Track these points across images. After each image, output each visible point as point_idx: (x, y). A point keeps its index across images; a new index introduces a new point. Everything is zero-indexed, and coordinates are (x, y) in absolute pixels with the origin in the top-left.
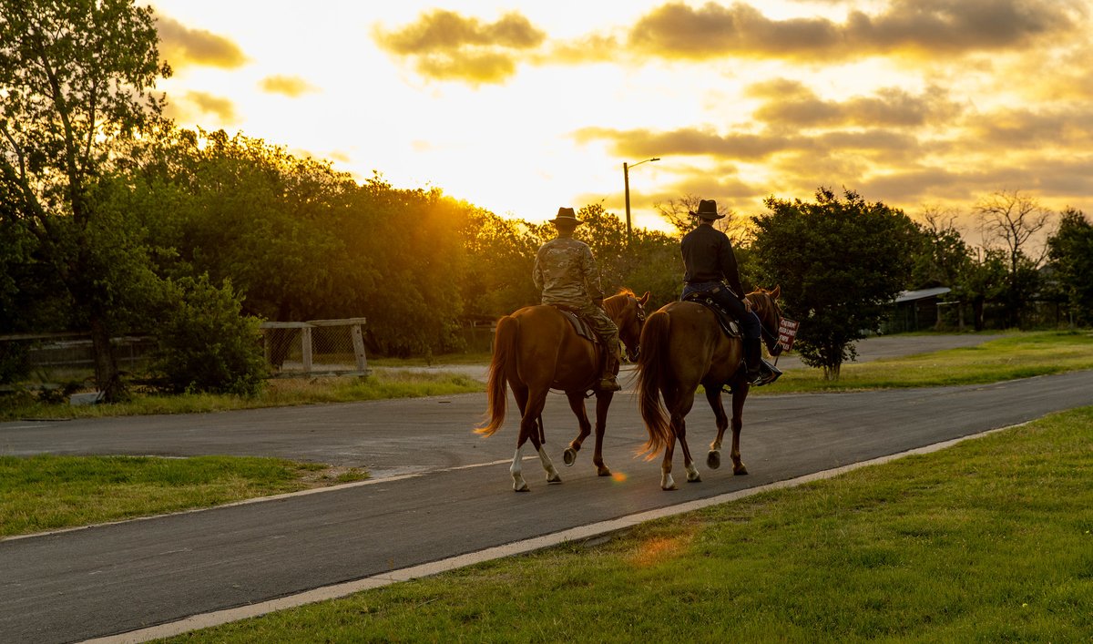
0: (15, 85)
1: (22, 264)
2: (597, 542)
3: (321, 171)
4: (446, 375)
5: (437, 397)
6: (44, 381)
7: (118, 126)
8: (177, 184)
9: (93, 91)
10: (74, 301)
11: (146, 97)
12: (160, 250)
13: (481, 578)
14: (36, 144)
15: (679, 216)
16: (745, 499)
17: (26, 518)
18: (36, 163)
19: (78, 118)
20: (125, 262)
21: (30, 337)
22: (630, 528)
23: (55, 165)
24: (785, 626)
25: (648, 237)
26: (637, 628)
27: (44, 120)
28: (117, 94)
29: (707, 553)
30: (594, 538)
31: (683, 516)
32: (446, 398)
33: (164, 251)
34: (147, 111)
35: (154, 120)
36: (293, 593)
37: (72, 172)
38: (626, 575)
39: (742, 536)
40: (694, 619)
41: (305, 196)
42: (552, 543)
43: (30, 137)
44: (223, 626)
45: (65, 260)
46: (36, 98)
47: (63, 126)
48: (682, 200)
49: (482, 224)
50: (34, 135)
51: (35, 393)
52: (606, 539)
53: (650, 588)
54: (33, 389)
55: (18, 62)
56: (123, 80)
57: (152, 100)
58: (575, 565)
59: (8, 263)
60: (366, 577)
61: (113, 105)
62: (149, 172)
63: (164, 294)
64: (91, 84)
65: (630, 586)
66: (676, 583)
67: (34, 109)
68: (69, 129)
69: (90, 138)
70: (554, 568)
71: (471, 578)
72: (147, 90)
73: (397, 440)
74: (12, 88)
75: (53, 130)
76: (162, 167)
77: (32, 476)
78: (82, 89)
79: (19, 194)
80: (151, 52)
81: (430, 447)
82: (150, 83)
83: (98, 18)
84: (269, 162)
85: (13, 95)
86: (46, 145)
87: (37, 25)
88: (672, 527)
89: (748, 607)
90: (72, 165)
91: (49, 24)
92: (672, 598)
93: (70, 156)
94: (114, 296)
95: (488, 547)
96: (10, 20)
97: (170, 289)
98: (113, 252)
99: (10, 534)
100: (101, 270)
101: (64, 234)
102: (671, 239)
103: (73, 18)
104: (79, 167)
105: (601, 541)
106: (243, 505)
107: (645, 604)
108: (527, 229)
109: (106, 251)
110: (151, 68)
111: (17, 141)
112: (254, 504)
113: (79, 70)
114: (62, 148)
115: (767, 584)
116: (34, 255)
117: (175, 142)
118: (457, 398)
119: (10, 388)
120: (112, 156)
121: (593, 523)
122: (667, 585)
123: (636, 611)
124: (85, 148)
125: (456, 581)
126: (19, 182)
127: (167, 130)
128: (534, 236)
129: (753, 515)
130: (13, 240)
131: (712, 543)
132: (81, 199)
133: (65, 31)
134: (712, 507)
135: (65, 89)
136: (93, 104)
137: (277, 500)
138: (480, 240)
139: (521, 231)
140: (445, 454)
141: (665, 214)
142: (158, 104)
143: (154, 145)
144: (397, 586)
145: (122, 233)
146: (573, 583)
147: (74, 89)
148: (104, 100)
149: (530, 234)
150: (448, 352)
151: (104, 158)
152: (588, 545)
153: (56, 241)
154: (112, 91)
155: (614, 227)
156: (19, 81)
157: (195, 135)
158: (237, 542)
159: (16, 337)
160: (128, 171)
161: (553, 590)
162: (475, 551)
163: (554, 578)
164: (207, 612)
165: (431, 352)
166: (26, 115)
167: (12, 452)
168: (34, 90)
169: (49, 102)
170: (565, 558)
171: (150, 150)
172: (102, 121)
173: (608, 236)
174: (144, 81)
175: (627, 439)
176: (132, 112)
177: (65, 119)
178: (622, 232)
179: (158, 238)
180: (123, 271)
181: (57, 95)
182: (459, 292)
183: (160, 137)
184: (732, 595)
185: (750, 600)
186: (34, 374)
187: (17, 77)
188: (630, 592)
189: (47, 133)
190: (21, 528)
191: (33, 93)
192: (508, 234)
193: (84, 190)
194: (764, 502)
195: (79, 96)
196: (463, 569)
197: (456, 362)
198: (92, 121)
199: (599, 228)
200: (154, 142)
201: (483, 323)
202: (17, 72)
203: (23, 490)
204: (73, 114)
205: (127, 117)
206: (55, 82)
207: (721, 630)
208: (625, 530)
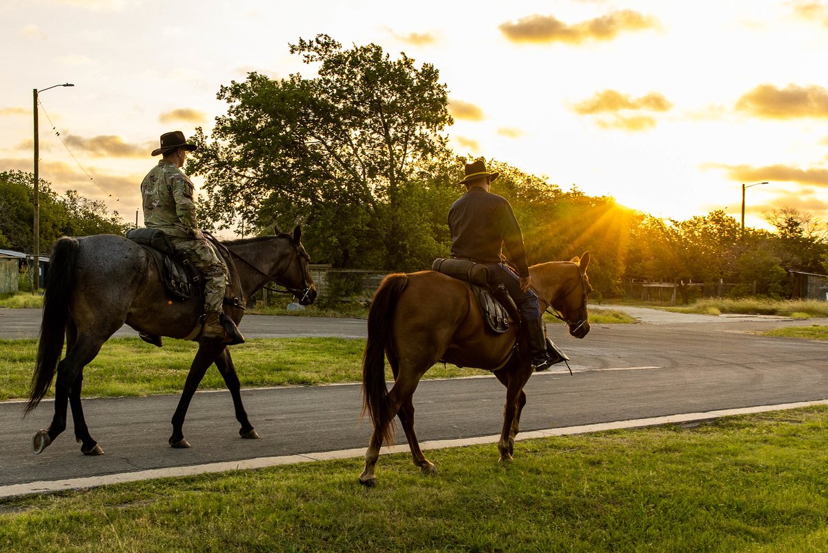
0: (364, 129)
1: (360, 230)
2: (690, 425)
3: (540, 183)
4: (610, 311)
5: (601, 324)
6: (369, 297)
7: (420, 153)
8: (453, 188)
9: (407, 132)
10: (388, 252)
11: (437, 137)
12: (439, 226)
13: (607, 439)
14: (373, 162)
15: (779, 220)
16: (800, 408)
17: (344, 374)
18: (372, 173)
19: (397, 148)
20: (418, 231)
21: (362, 271)
22: (715, 419)
23: (383, 175)
24: (814, 496)
25: (756, 233)
26: (706, 484)
27: (378, 148)
28: (420, 134)
29: (765, 441)
30: (688, 422)
31: (753, 415)
32: (605, 326)
33: (441, 226)
34: (437, 144)
35: (441, 150)
36: (488, 435)
37: (392, 179)
38: (706, 449)
39: (793, 433)
40: (748, 483)
41: (529, 198)
42: (659, 423)
43: (370, 158)
44: (443, 449)
45: (384, 229)
46: (375, 136)
47: (388, 151)
48: (782, 210)
49: (642, 220)
50: (373, 157)
51: (362, 303)
52: (697, 424)
53: (720, 459)
54: (361, 301)
55: (367, 115)
56: (424, 127)
57: (441, 138)
58: (671, 438)
59: (353, 229)
60: (535, 430)
61: (418, 141)
62: (437, 181)
63: (439, 251)
64: (406, 129)
65: (707, 456)
66: (739, 458)
67: (373, 142)
68: (392, 153)
69: (403, 160)
70: (657, 439)
71: (601, 439)
72: (439, 132)
73: (570, 349)
74: (362, 130)
75: (383, 153)
76: (446, 177)
77: (352, 351)
78: (401, 131)
79: (361, 190)
80: (443, 111)
81: (591, 355)
82: (441, 128)
83: (413, 91)
84: (509, 176)
85: (363, 134)
86: (378, 162)
87: (379, 94)
88: (744, 422)
89: (788, 480)
90: (392, 174)
91: (386, 94)
92: (735, 468)
93: (391, 170)
94: (410, 251)
95: (615, 421)
96: (364, 91)
97: (443, 249)
98: (411, 226)
99: (334, 382)
100: (404, 236)
101: (385, 214)
102: (773, 235)
103: (400, 90)
104: (396, 176)
105: (693, 425)
106: (469, 379)
107: (715, 469)
108: (672, 223)
109: (407, 225)
110: (443, 119)
111: (363, 160)
112: (475, 379)
113: (400, 121)
114: (387, 165)
115: (805, 466)
116: (368, 225)
117: (453, 163)
118: (614, 327)
119: (348, 299)
120: (417, 169)
121: (689, 413)
122: (732, 458)
123: (708, 473)
124: (400, 166)
125: (591, 439)
126: (362, 183)
127: (448, 156)
128: (677, 228)
129: (804, 420)
130: (356, 216)
131: (771, 435)
132: (396, 194)
133: (394, 98)
134: (775, 411)
135: (392, 131)
136: (407, 139)
137: (489, 378)
138: (641, 229)
139: (668, 225)
140: (599, 360)
141: (769, 219)
142: (444, 141)
143: (440, 164)
144: (553, 438)
145: (418, 215)
146: (668, 450)
147: (397, 131)
148: (413, 138)
149: (674, 227)
150: (613, 297)
151: (411, 171)
152: (684, 427)
153: (380, 218)
154: (417, 133)
155: (732, 225)
156: (366, 126)
157: (466, 159)
158: (461, 401)
159: (354, 271)
160: (425, 179)
161: (654, 452)
162: (607, 422)
163: (656, 445)
164: (435, 440)
165: (601, 296)
166: (369, 145)
167: (343, 336)
168: (375, 132)
169: (382, 138)
170: (665, 434)
171: (438, 166)
172: (411, 150)
173: (728, 231)
174: (437, 127)
175: (723, 361)
176: (428, 145)
177: (390, 148)
178: (737, 229)
179: (439, 219)
180: (417, 237)
181: (387, 135)
182: (622, 260)
183: (444, 159)
184: (778, 470)
185: (790, 475)
186: (364, 292)
187: (365, 124)
188: (706, 460)
189: (379, 156)
190: (341, 379)
191: (374, 133)
192: (659, 226)
193: (398, 189)
194: (813, 412)
195: (399, 135)
196: (597, 433)
197: (618, 303)
198: (405, 150)
199: (722, 225)
200: (440, 162)
201: (638, 281)
202: (366, 121)
203: (346, 358)
204: (395, 146)
205: (425, 148)
206: (387, 127)
207: (765, 492)
208: (710, 420)
